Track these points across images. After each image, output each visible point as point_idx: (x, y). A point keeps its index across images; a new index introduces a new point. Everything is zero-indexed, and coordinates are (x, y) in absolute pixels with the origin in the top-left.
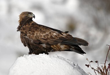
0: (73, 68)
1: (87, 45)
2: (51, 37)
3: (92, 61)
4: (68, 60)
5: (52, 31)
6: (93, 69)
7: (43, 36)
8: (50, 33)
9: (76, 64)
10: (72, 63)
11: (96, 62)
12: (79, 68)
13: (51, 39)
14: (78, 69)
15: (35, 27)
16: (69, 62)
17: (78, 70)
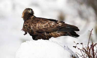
0: (64, 49)
3: (78, 44)
4: (60, 43)
6: (79, 49)
7: (44, 26)
9: (66, 46)
10: (63, 45)
11: (82, 44)
12: (69, 49)
15: (36, 20)
16: (61, 45)
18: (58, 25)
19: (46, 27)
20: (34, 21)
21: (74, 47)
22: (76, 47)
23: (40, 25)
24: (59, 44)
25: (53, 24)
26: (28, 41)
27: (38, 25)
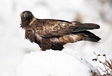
0: (80, 62)
2: (61, 28)
3: (99, 55)
4: (75, 54)
6: (101, 62)
7: (52, 29)
9: (83, 59)
10: (79, 58)
11: (104, 55)
12: (87, 62)
13: (62, 30)
14: (86, 63)
15: (42, 22)
16: (77, 57)
17: (85, 64)
18: (71, 25)
19: (56, 30)
20: (39, 23)
21: (93, 60)
22: (97, 60)
23: (47, 29)
24: (74, 55)
25: (64, 25)
27: (45, 28)
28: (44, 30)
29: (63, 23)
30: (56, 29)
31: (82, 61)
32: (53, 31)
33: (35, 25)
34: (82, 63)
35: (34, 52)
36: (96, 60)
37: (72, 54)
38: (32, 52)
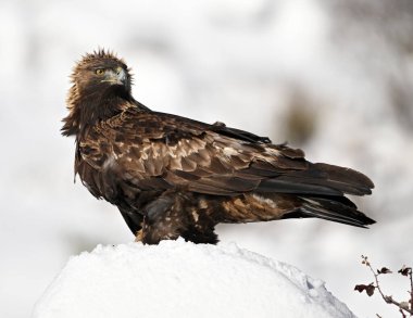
0: (303, 298)
1: (370, 193)
3: (384, 271)
4: (282, 264)
5: (217, 137)
6: (389, 300)
7: (179, 161)
8: (209, 147)
9: (316, 284)
10: (300, 278)
11: (405, 272)
12: (331, 299)
13: (215, 174)
14: (326, 304)
15: (143, 124)
16: (289, 274)
17: (324, 307)
18: (260, 157)
19: (191, 167)
20: (131, 126)
21: (360, 288)
22: (376, 291)
23: (156, 155)
24: (279, 268)
25: (229, 151)
26: (105, 245)
27: (148, 152)
28: (145, 157)
29: (226, 145)
30: (195, 165)
31: (312, 292)
32: (180, 168)
33: (114, 132)
34: (310, 302)
35: (108, 249)
36: (370, 289)
37: (271, 264)
38: (99, 246)
